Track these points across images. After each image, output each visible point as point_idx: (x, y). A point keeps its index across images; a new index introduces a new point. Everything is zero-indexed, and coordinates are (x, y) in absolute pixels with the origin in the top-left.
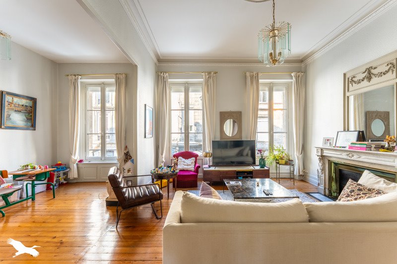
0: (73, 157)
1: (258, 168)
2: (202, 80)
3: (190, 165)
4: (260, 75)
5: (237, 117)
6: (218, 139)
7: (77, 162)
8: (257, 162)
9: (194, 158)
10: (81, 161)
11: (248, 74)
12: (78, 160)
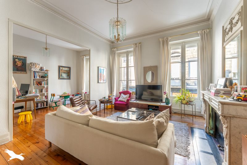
0: (83, 91)
1: (164, 104)
2: (133, 49)
3: (125, 98)
4: (169, 38)
5: (154, 70)
6: (142, 84)
7: (84, 93)
8: (164, 101)
9: (128, 95)
10: (86, 93)
11: (161, 40)
12: (84, 92)
